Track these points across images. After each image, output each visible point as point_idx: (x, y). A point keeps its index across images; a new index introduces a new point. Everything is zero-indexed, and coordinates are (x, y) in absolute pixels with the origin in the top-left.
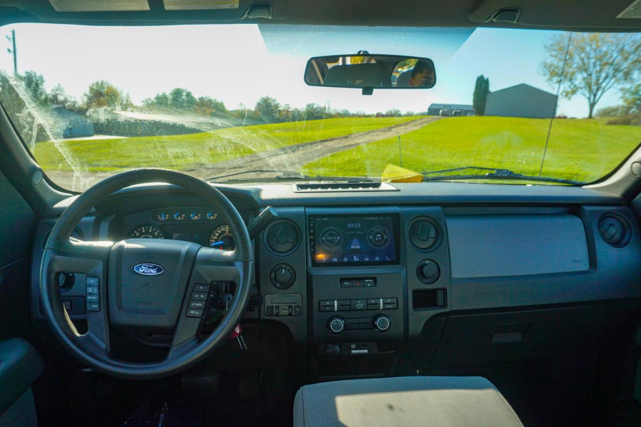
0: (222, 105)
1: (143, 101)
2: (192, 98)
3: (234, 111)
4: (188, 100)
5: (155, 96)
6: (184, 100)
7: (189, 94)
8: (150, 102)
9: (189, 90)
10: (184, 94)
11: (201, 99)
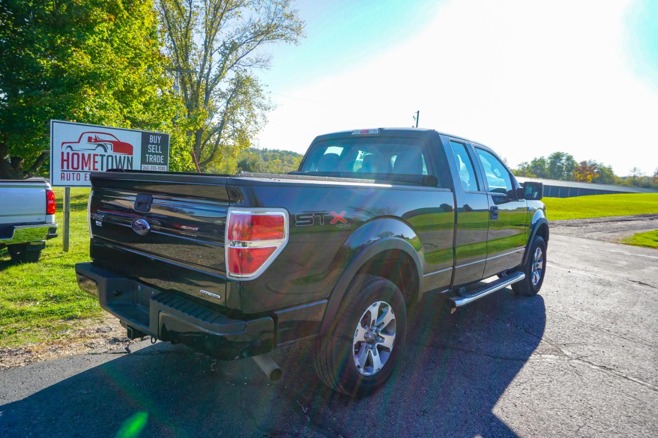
0: (610, 170)
1: (520, 165)
2: (573, 162)
3: (624, 178)
4: (568, 164)
5: (533, 159)
6: (563, 164)
7: (569, 158)
8: (526, 166)
9: (570, 154)
10: (564, 158)
11: (584, 163)
